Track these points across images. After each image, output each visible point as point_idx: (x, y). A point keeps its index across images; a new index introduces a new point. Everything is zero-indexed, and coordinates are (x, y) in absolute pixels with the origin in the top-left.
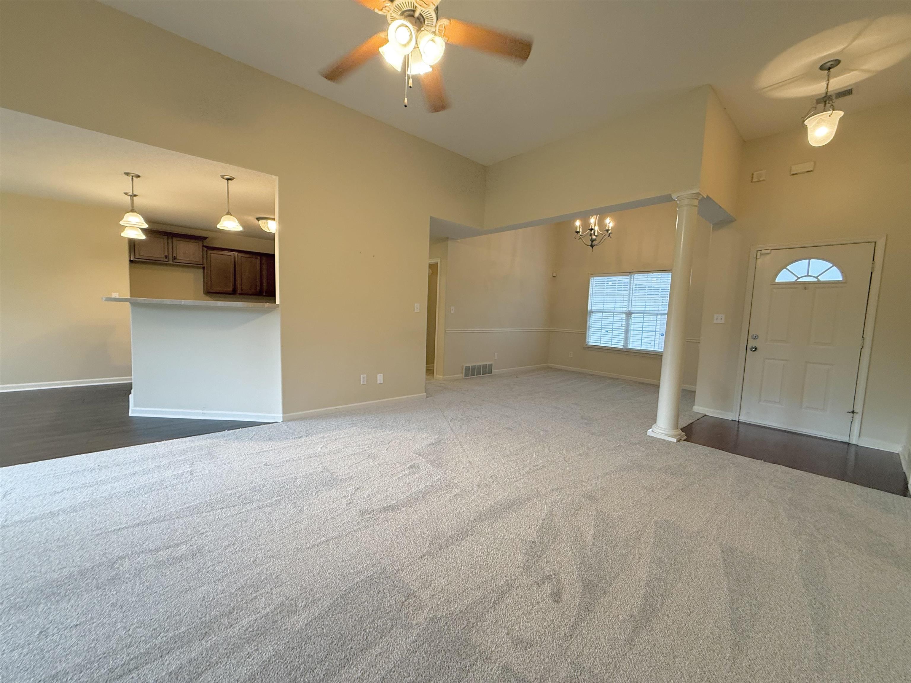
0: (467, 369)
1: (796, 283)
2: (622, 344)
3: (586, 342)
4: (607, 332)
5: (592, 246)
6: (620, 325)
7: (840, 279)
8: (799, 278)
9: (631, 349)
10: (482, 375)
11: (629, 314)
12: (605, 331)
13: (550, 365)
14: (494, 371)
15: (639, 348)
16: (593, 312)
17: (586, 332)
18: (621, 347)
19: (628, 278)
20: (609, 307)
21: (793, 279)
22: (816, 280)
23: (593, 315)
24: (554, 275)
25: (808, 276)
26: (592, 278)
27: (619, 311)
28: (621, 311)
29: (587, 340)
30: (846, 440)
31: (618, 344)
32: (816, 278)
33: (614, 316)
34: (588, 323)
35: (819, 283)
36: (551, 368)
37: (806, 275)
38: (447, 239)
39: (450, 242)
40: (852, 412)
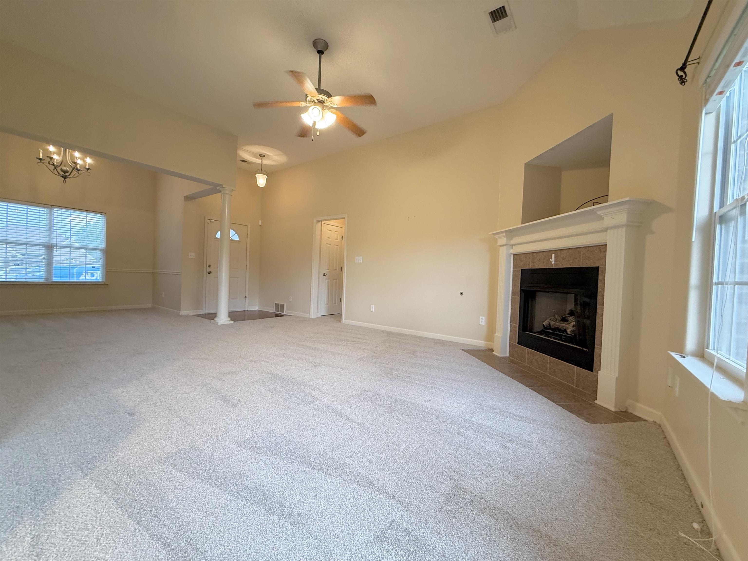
2: (44, 278)
4: (18, 265)
5: (65, 177)
9: (56, 282)
11: (50, 248)
18: (43, 281)
30: (244, 310)
40: (246, 297)
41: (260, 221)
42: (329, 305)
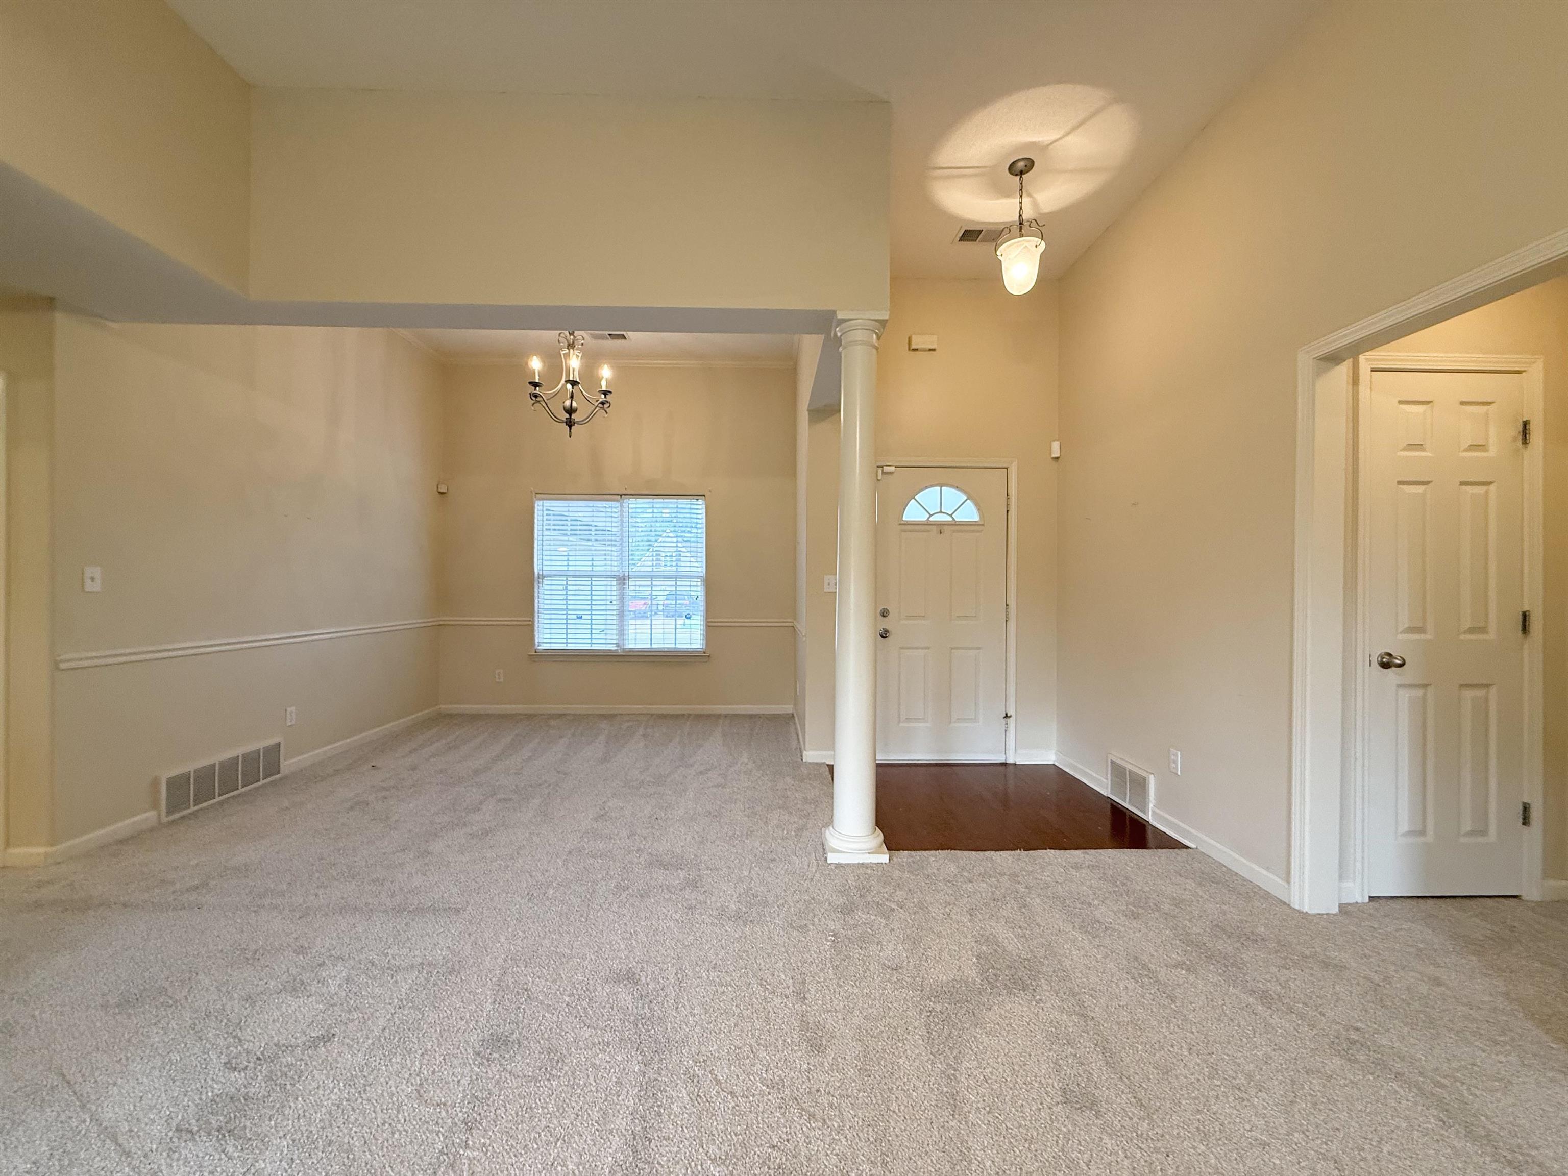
0: (177, 785)
1: (928, 524)
2: (615, 641)
3: (534, 644)
4: (581, 618)
5: (570, 423)
6: (608, 602)
7: (976, 518)
8: (931, 515)
9: (631, 650)
10: (242, 790)
11: (622, 580)
12: (575, 617)
13: (444, 707)
14: (288, 765)
15: (649, 646)
16: (543, 577)
17: (533, 622)
18: (613, 648)
19: (618, 504)
20: (581, 565)
21: (924, 517)
22: (951, 519)
23: (545, 582)
24: (443, 489)
25: (941, 512)
26: (540, 503)
27: (604, 573)
28: (609, 573)
29: (537, 641)
30: (1001, 759)
31: (604, 642)
32: (951, 516)
33: (594, 583)
34: (536, 601)
35: (955, 524)
36: (451, 716)
37: (939, 511)
38: (50, 303)
39: (60, 318)
40: (1006, 716)
41: (1056, 446)
42: (1430, 837)
